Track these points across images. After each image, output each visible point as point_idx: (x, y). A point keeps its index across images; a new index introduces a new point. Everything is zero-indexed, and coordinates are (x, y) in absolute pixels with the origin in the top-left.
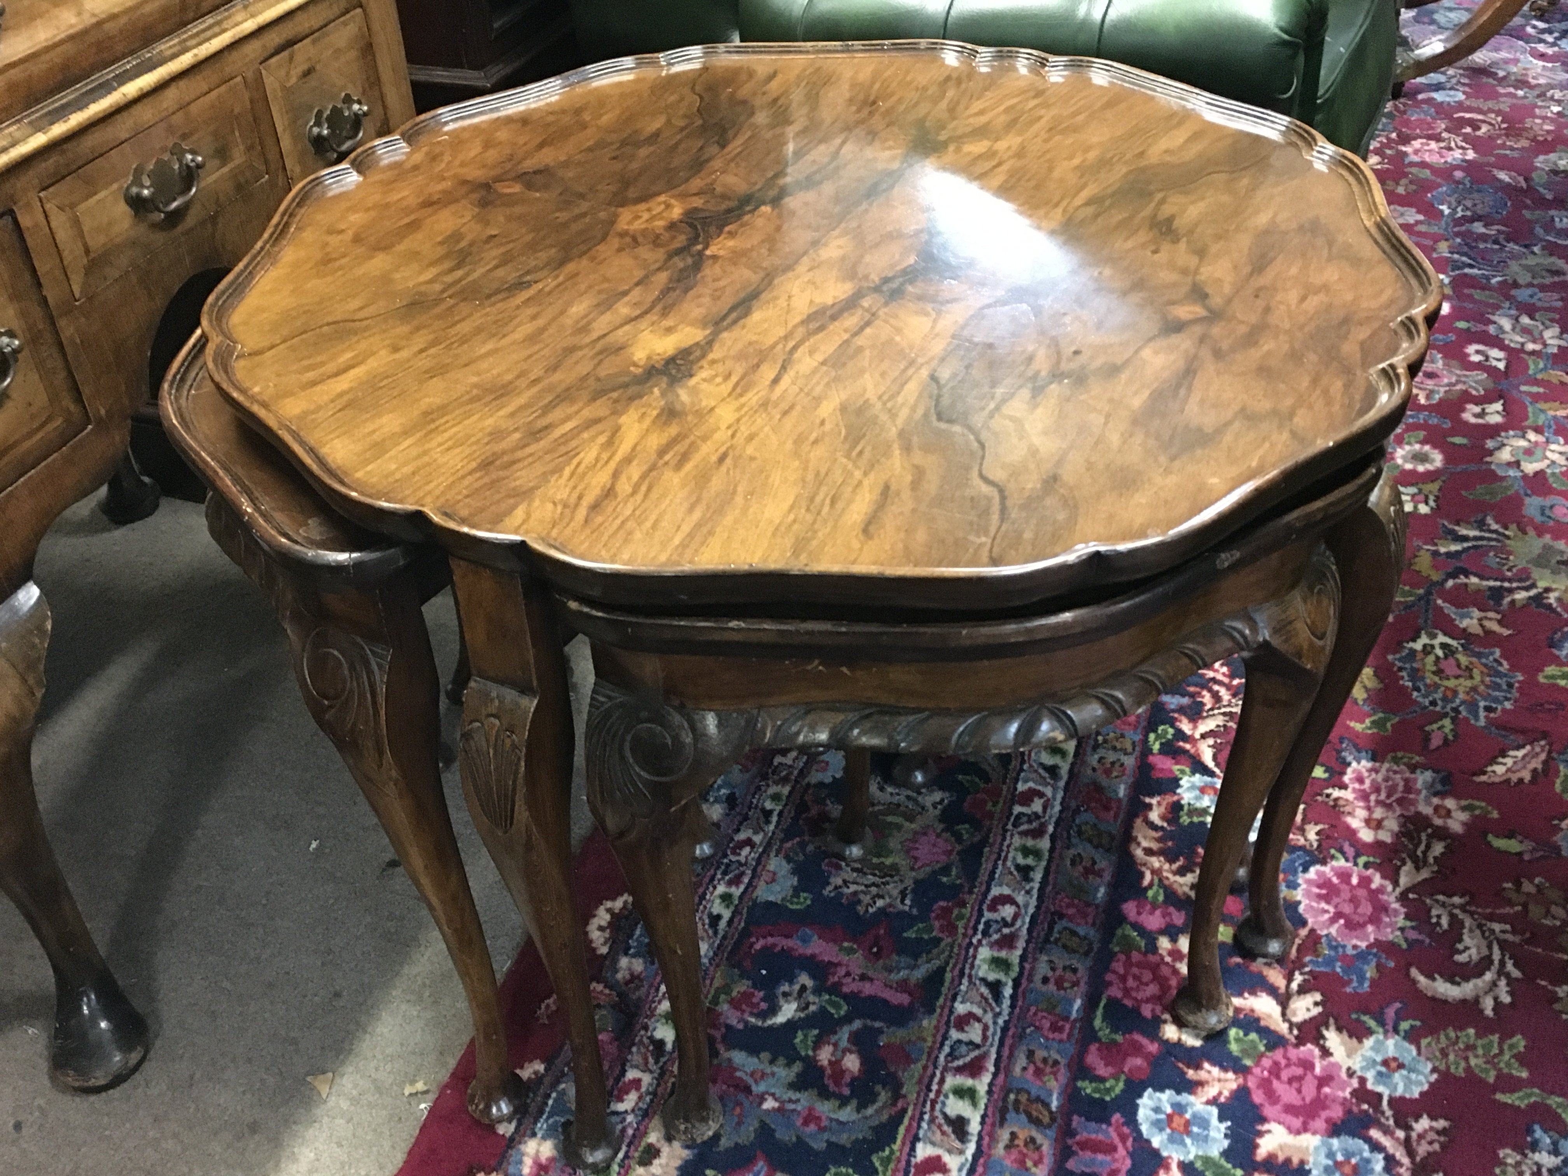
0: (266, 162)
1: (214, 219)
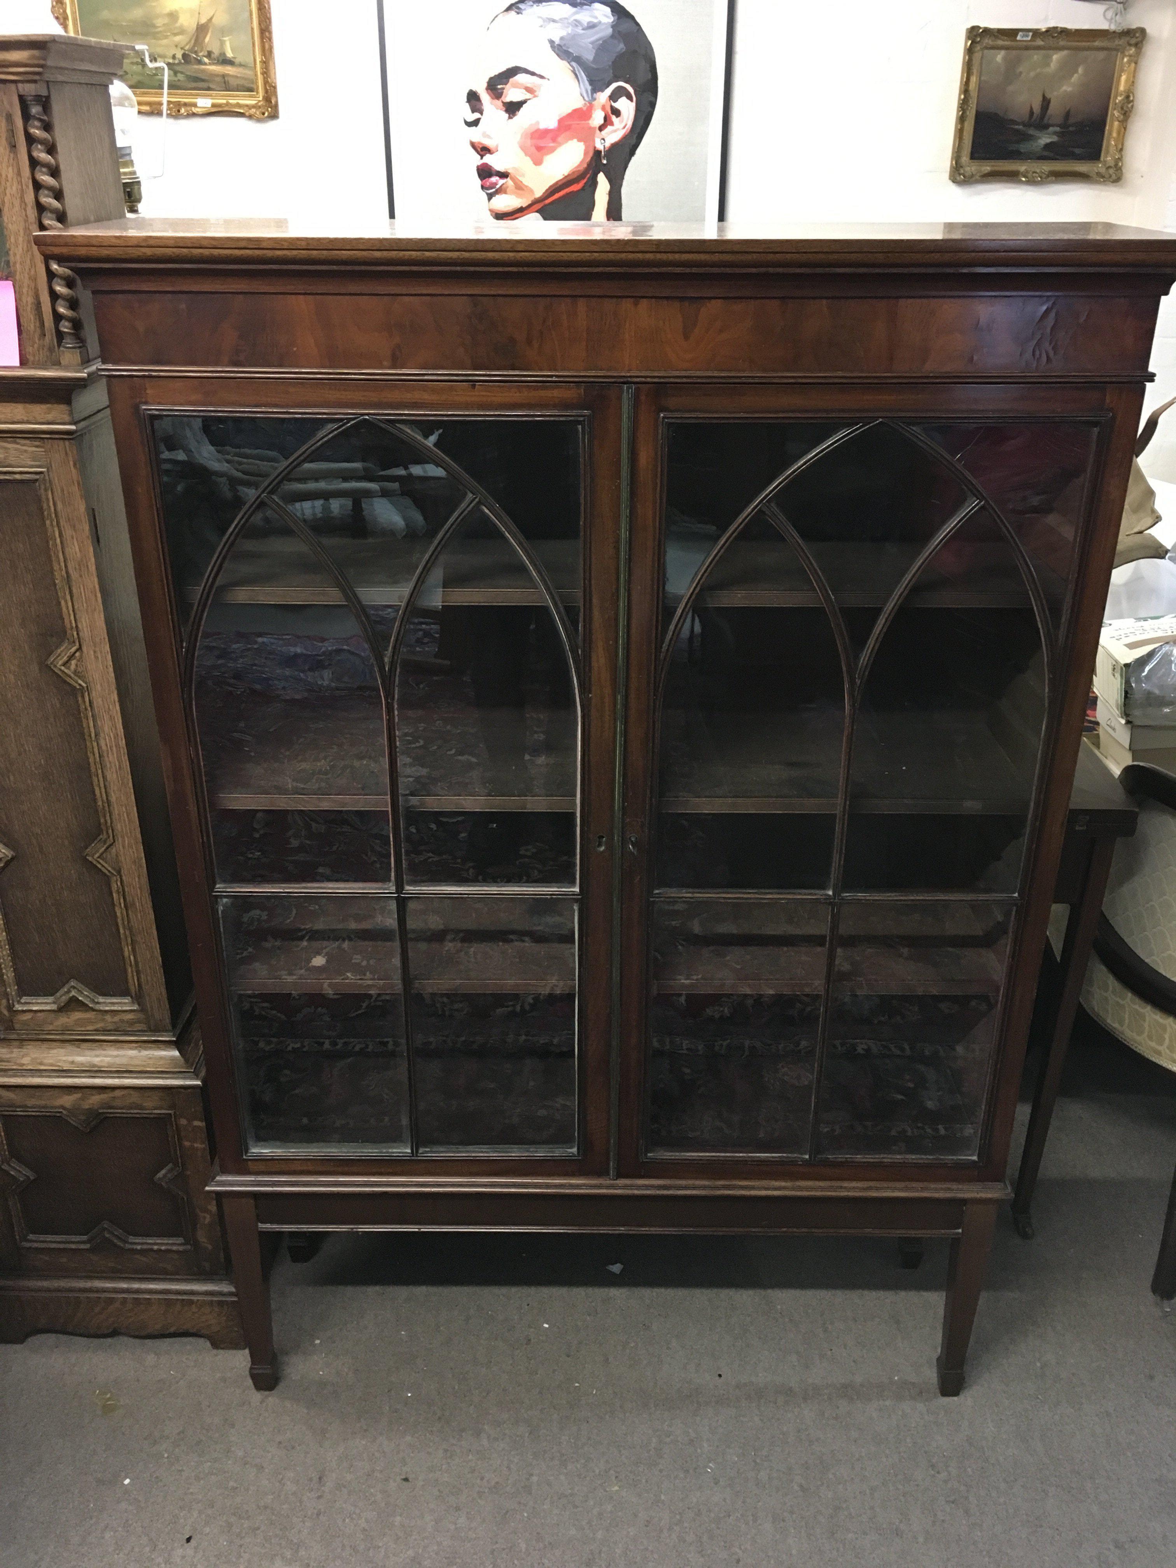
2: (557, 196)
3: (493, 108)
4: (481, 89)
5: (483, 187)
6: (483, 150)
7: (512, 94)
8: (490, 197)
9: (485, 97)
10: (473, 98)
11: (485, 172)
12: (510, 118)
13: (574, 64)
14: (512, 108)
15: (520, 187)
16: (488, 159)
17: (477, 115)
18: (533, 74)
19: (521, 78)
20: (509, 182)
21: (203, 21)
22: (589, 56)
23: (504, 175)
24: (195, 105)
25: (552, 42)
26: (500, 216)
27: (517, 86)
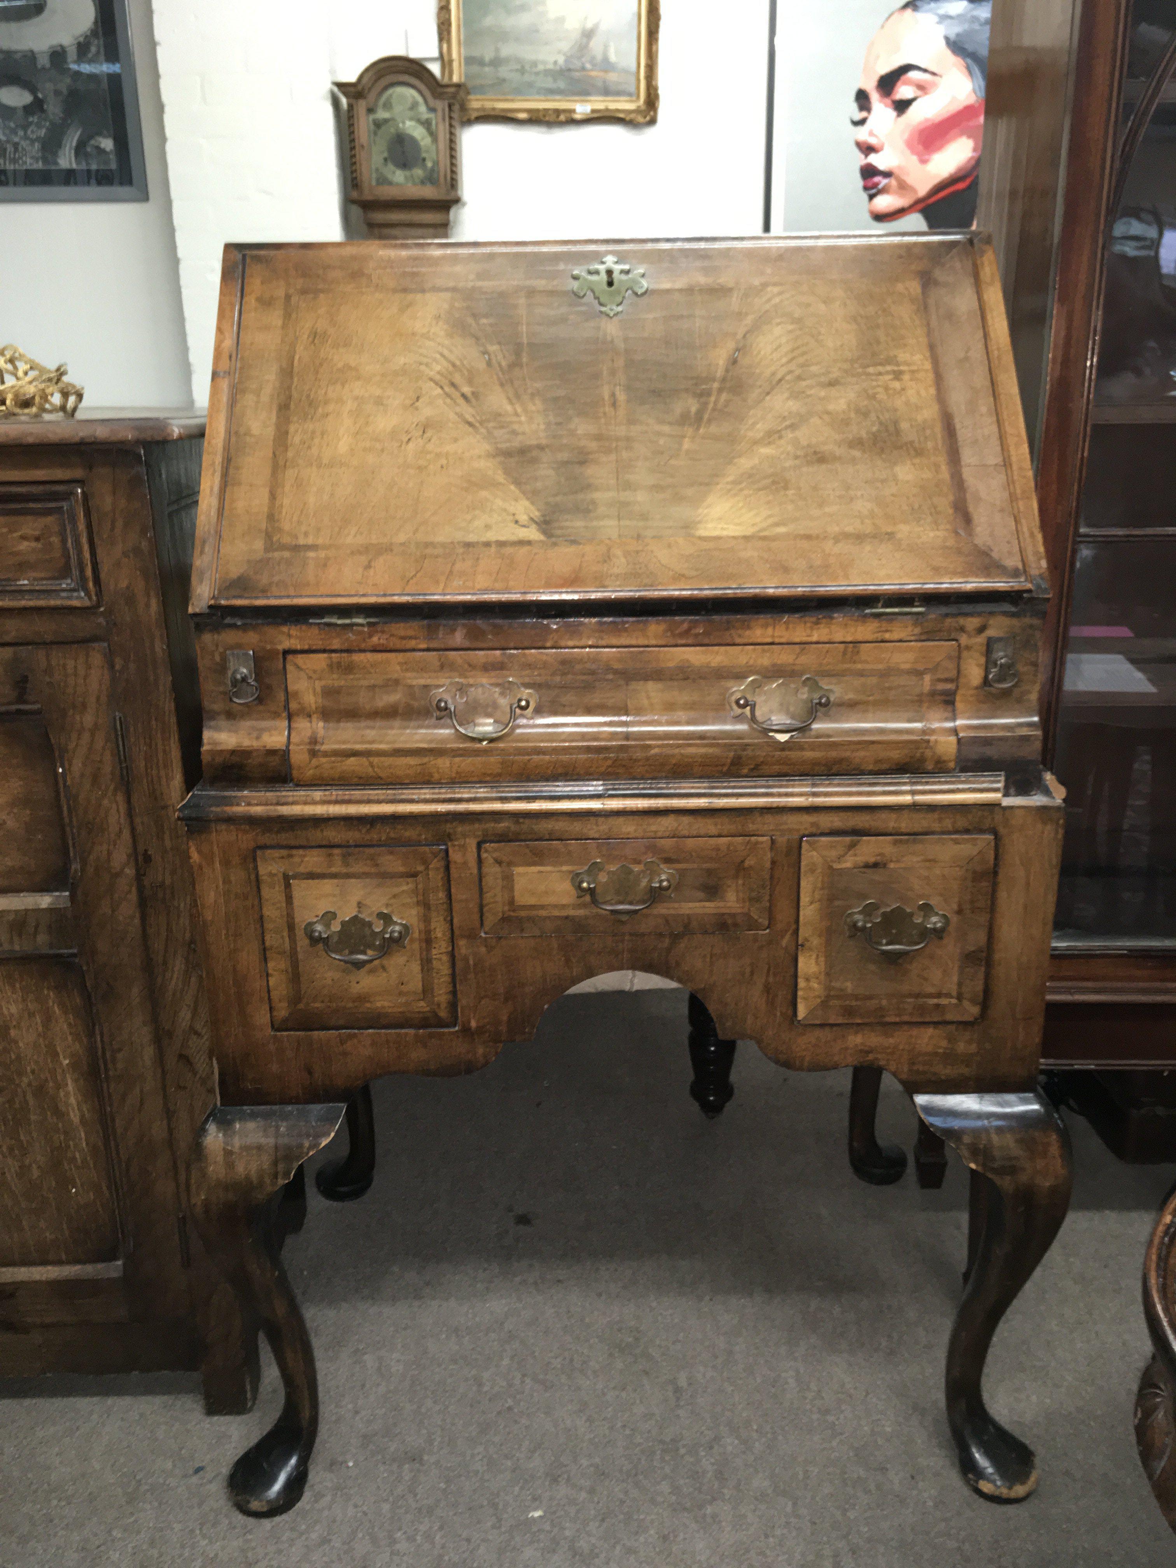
0: (771, 919)
1: (675, 938)
2: (941, 195)
3: (882, 106)
4: (870, 86)
5: (866, 188)
6: (867, 149)
7: (903, 91)
8: (871, 197)
9: (875, 97)
10: (862, 99)
11: (868, 172)
12: (899, 115)
13: (969, 61)
14: (902, 106)
15: (903, 187)
16: (874, 159)
17: (864, 114)
18: (925, 71)
19: (913, 75)
20: (893, 182)
21: (589, 25)
22: (984, 52)
23: (887, 174)
24: (574, 111)
25: (947, 39)
26: (880, 217)
27: (909, 83)
